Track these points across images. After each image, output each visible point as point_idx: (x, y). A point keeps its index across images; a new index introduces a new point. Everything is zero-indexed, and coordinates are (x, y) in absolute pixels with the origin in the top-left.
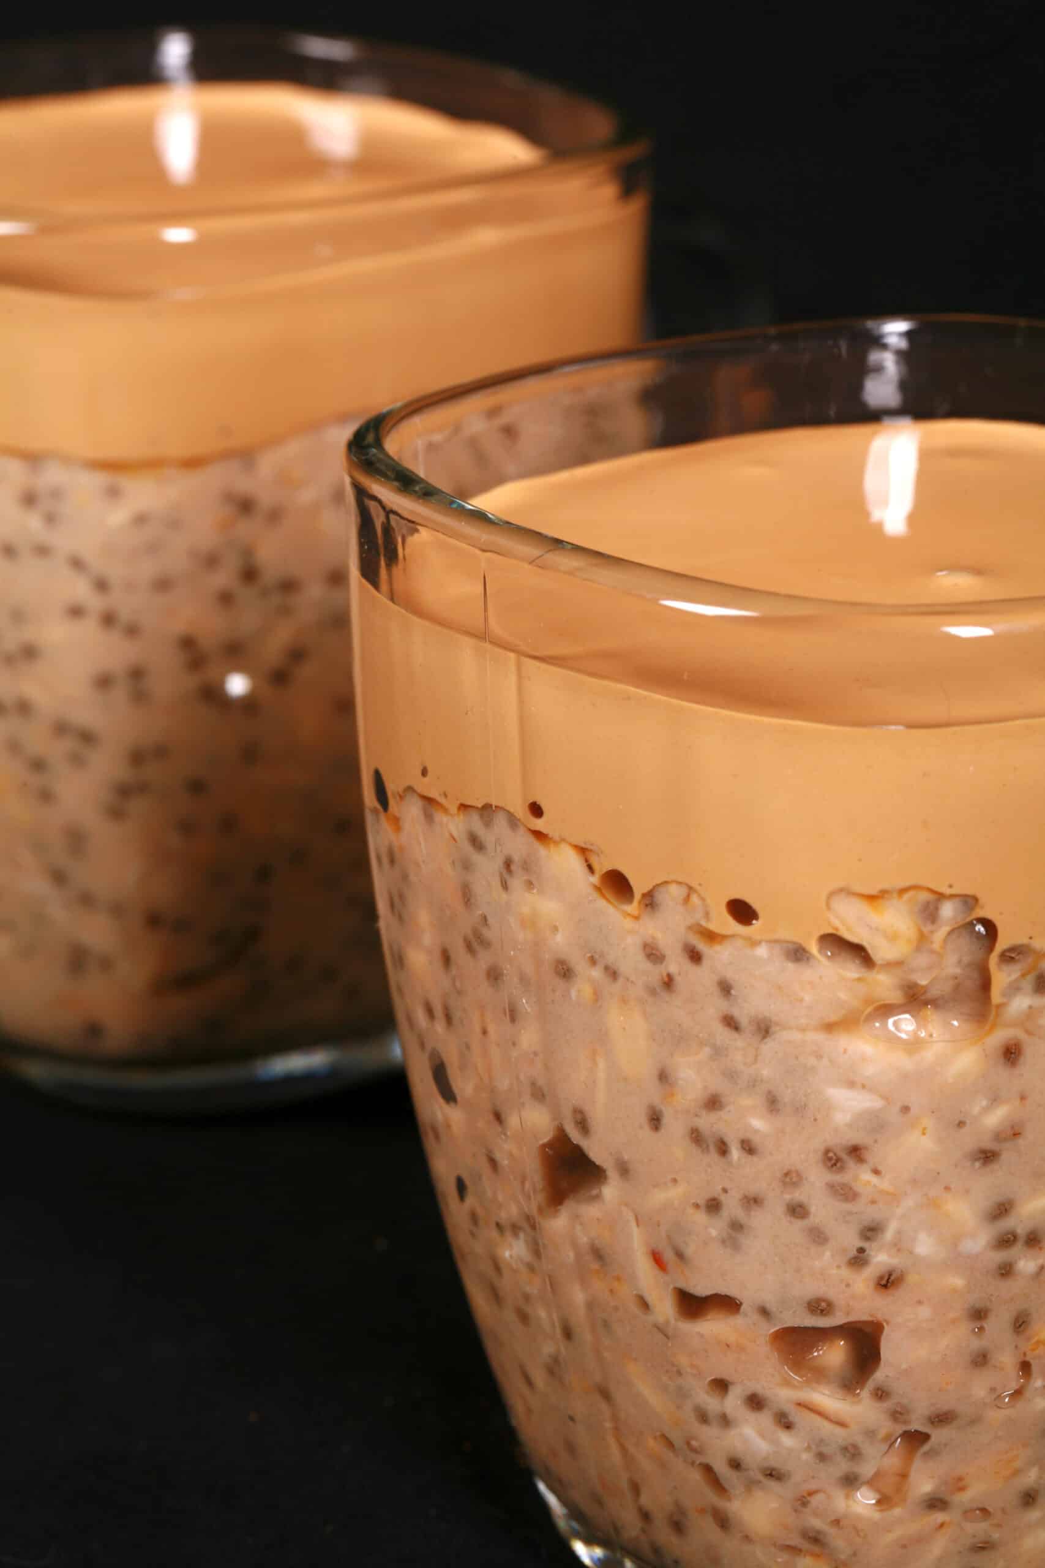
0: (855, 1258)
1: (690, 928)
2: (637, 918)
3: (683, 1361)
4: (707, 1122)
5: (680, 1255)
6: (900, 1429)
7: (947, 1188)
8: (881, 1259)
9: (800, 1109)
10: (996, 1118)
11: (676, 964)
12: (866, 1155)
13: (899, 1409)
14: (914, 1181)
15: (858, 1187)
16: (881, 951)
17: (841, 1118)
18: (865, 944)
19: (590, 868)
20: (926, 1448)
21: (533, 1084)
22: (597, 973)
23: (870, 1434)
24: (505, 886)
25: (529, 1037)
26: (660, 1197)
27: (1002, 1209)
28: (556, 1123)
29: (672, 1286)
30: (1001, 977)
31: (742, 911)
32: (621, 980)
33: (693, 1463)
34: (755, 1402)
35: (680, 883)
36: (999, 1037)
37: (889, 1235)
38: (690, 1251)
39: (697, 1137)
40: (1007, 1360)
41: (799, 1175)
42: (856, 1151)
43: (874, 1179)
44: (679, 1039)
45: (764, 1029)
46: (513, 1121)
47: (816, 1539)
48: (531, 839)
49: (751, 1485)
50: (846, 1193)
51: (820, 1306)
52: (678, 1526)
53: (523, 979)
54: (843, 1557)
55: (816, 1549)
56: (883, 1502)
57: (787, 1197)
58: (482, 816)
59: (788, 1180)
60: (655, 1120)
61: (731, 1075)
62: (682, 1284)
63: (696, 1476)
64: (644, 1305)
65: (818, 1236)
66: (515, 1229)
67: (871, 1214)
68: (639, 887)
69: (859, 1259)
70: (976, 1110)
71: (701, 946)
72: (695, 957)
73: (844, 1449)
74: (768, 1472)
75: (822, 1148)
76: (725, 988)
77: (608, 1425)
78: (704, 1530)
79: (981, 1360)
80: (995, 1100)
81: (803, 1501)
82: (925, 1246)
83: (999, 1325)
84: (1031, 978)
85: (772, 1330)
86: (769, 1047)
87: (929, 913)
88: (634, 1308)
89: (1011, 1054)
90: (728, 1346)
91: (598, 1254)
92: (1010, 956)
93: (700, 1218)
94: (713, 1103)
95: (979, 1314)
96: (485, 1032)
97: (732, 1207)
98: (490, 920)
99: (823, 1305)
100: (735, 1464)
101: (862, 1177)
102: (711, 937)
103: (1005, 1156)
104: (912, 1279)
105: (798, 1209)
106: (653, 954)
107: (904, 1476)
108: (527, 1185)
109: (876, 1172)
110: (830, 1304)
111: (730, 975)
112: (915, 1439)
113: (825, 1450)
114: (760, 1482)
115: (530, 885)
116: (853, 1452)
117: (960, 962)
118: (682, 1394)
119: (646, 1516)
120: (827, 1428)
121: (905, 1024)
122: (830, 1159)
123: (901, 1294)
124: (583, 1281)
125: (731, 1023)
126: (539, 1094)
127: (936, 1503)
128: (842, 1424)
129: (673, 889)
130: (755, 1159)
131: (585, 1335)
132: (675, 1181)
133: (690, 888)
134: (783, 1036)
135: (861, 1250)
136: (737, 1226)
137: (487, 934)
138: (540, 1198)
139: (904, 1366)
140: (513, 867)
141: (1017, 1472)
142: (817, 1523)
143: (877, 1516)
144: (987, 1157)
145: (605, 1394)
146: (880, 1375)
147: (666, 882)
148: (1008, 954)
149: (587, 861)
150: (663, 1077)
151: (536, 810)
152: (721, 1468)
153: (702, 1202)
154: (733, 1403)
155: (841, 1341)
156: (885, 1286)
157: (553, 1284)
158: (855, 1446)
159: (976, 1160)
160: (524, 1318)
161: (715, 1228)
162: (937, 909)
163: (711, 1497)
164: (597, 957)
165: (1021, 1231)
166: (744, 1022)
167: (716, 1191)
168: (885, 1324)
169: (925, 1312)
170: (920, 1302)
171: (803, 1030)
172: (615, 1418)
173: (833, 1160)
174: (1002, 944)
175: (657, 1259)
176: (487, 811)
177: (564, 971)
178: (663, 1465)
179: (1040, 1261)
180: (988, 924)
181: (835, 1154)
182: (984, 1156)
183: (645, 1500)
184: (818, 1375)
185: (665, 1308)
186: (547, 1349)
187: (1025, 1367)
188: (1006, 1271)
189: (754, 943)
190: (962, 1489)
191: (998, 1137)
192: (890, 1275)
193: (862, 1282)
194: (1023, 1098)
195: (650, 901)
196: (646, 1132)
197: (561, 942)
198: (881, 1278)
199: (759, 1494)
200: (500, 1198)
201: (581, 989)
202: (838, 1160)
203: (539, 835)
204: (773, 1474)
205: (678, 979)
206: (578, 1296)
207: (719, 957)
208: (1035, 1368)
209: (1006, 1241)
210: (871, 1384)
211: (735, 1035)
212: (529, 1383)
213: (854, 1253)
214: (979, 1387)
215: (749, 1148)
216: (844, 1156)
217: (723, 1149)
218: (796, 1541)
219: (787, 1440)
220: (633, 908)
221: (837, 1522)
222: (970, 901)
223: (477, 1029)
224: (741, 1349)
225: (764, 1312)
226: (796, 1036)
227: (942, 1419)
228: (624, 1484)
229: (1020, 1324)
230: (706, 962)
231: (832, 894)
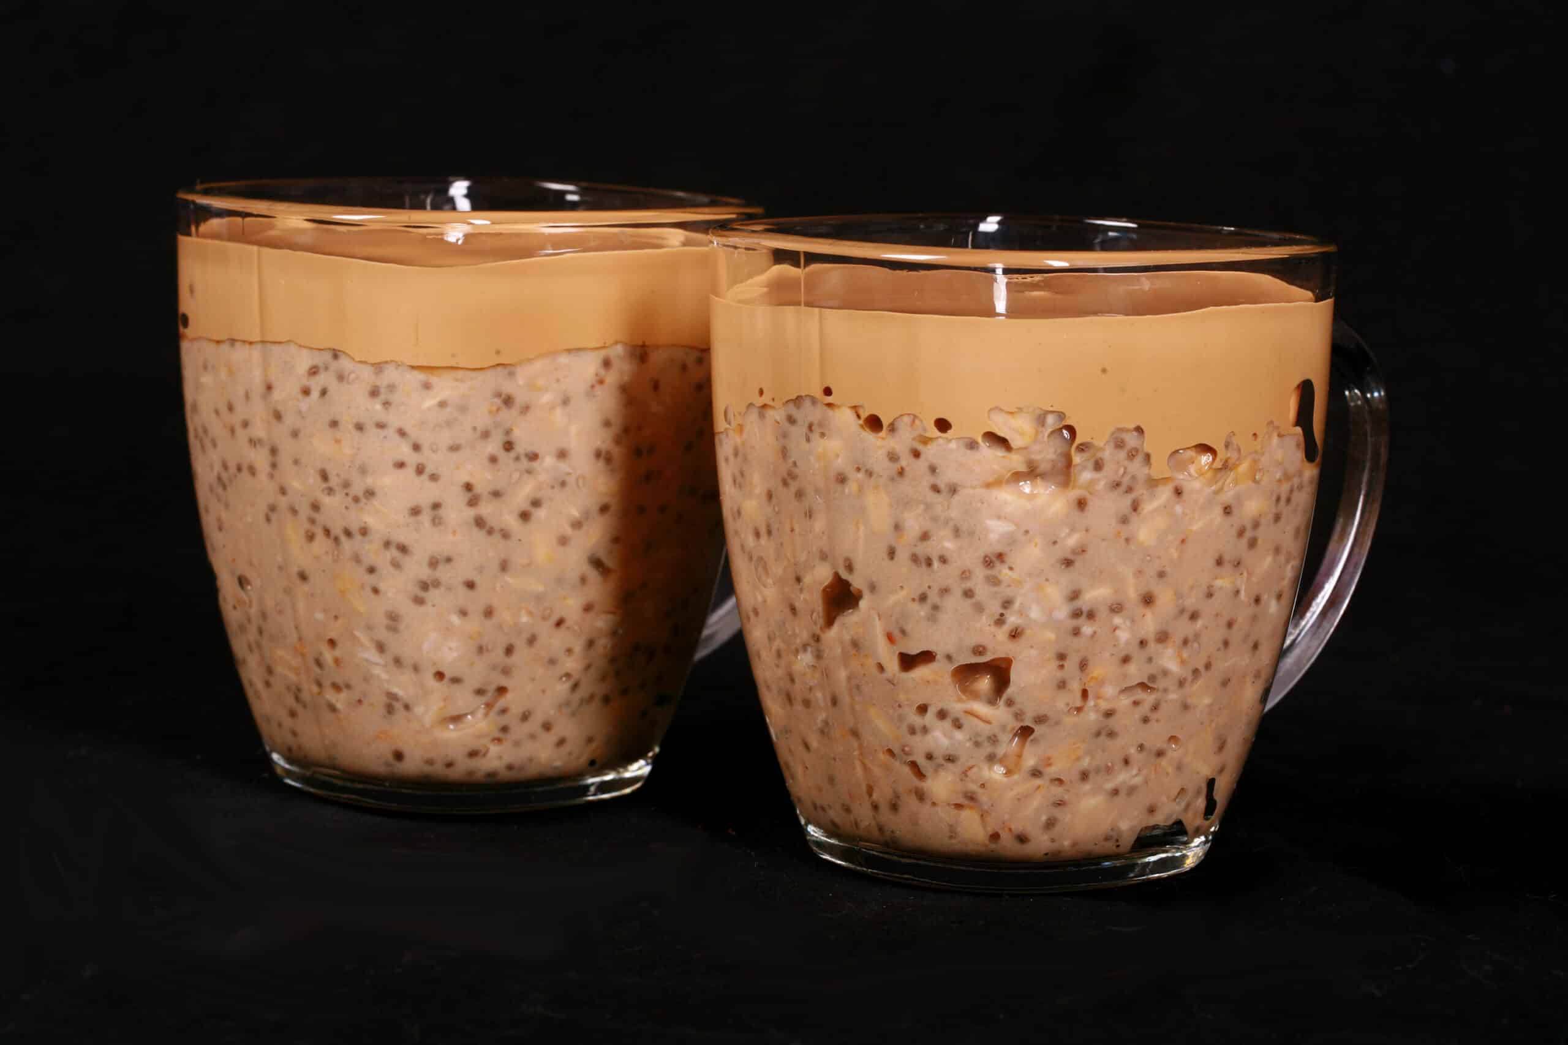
0: (999, 620)
1: (914, 439)
2: (883, 438)
3: (902, 697)
4: (922, 549)
5: (903, 632)
6: (1018, 725)
7: (1047, 580)
8: (1012, 620)
9: (971, 533)
10: (1072, 541)
11: (906, 461)
12: (1006, 559)
13: (1019, 712)
14: (1030, 575)
15: (1001, 577)
16: (1016, 442)
17: (993, 537)
18: (1007, 437)
19: (859, 416)
20: (1032, 737)
21: (821, 551)
22: (860, 475)
23: (1003, 728)
24: (808, 440)
25: (819, 524)
26: (893, 599)
27: (1075, 595)
28: (834, 571)
29: (897, 652)
30: (1077, 459)
31: (943, 425)
32: (874, 476)
33: (905, 762)
34: (942, 715)
35: (909, 414)
36: (1074, 494)
37: (1017, 605)
38: (908, 628)
39: (915, 558)
40: (1076, 687)
41: (969, 571)
42: (1000, 556)
43: (1010, 573)
44: (906, 503)
45: (953, 490)
46: (807, 579)
47: (971, 797)
48: (825, 408)
49: (939, 766)
50: (995, 581)
51: (979, 650)
52: (894, 807)
53: (817, 491)
54: (986, 807)
55: (972, 804)
56: (1009, 773)
57: (963, 586)
58: (795, 405)
59: (964, 576)
60: (892, 553)
61: (935, 519)
62: (904, 651)
63: (906, 770)
64: (881, 668)
65: (979, 608)
66: (805, 647)
67: (1008, 592)
68: (885, 422)
69: (1000, 621)
70: (1063, 535)
71: (920, 447)
72: (916, 454)
73: (989, 738)
74: (947, 758)
75: (983, 555)
76: (933, 469)
77: (856, 753)
78: (910, 804)
79: (1062, 685)
80: (1073, 530)
81: (965, 773)
82: (1035, 613)
83: (1071, 664)
84: (1092, 461)
85: (953, 668)
86: (956, 497)
87: (1041, 420)
88: (874, 671)
89: (1081, 504)
90: (928, 682)
91: (855, 644)
92: (1082, 448)
93: (915, 606)
94: (925, 537)
95: (1062, 657)
96: (792, 530)
97: (933, 597)
98: (798, 464)
99: (981, 649)
100: (930, 757)
101: (1004, 572)
102: (926, 441)
103: (1077, 564)
104: (1028, 632)
105: (969, 593)
106: (893, 457)
107: (1019, 756)
108: (815, 615)
109: (1011, 569)
110: (984, 648)
111: (935, 461)
112: (1025, 732)
113: (980, 739)
114: (943, 765)
115: (823, 435)
116: (993, 740)
117: (1055, 452)
118: (901, 718)
119: (875, 807)
120: (981, 724)
121: (1026, 487)
122: (987, 561)
123: (1022, 641)
124: (846, 666)
125: (936, 489)
126: (824, 557)
127: (1036, 773)
128: (988, 722)
129: (906, 419)
130: (946, 566)
131: (845, 699)
132: (902, 587)
133: (915, 417)
134: (963, 493)
135: (1002, 615)
136: (936, 608)
137: (796, 471)
138: (821, 622)
139: (1022, 685)
140: (813, 428)
141: (1078, 759)
142: (973, 787)
143: (1005, 780)
144: (1068, 563)
145: (855, 733)
146: (1010, 691)
147: (902, 415)
148: (1081, 447)
149: (856, 412)
150: (897, 527)
151: (828, 392)
152: (921, 761)
153: (916, 597)
154: (930, 717)
155: (988, 675)
156: (1014, 636)
157: (826, 674)
158: (995, 736)
159: (1064, 563)
160: (807, 703)
161: (923, 611)
162: (1045, 418)
163: (916, 782)
164: (860, 466)
165: (1085, 609)
166: (942, 486)
167: (924, 588)
168: (1013, 659)
169: (1034, 653)
170: (1032, 647)
171: (974, 488)
172: (861, 747)
173: (988, 563)
174: (1078, 441)
175: (890, 638)
176: (798, 401)
177: (842, 479)
178: (887, 768)
179: (1094, 628)
180: (1071, 429)
181: (989, 558)
182: (1066, 562)
183: (875, 796)
184: (975, 696)
185: (893, 665)
186: (821, 716)
187: (1085, 694)
188: (1076, 632)
189: (949, 441)
190: (1050, 765)
191: (1074, 552)
192: (1017, 630)
193: (1002, 634)
194: (1087, 530)
195: (892, 428)
196: (887, 562)
197: (841, 463)
198: (1012, 631)
199: (942, 773)
200: (797, 631)
201: (851, 487)
202: (991, 562)
203: (830, 405)
204: (950, 759)
205: (907, 469)
206: (842, 674)
207: (930, 452)
208: (1090, 695)
209: (1077, 614)
210: (1004, 697)
211: (937, 495)
212: (807, 746)
213: (998, 617)
214: (1062, 702)
215: (943, 560)
216: (994, 559)
217: (929, 563)
218: (961, 800)
219: (959, 735)
220: (883, 434)
221: (983, 786)
222: (1061, 415)
223: (787, 528)
224: (936, 682)
225: (949, 658)
226: (971, 491)
227: (1041, 719)
228: (864, 788)
229: (1083, 665)
230: (923, 457)
231: (991, 410)
